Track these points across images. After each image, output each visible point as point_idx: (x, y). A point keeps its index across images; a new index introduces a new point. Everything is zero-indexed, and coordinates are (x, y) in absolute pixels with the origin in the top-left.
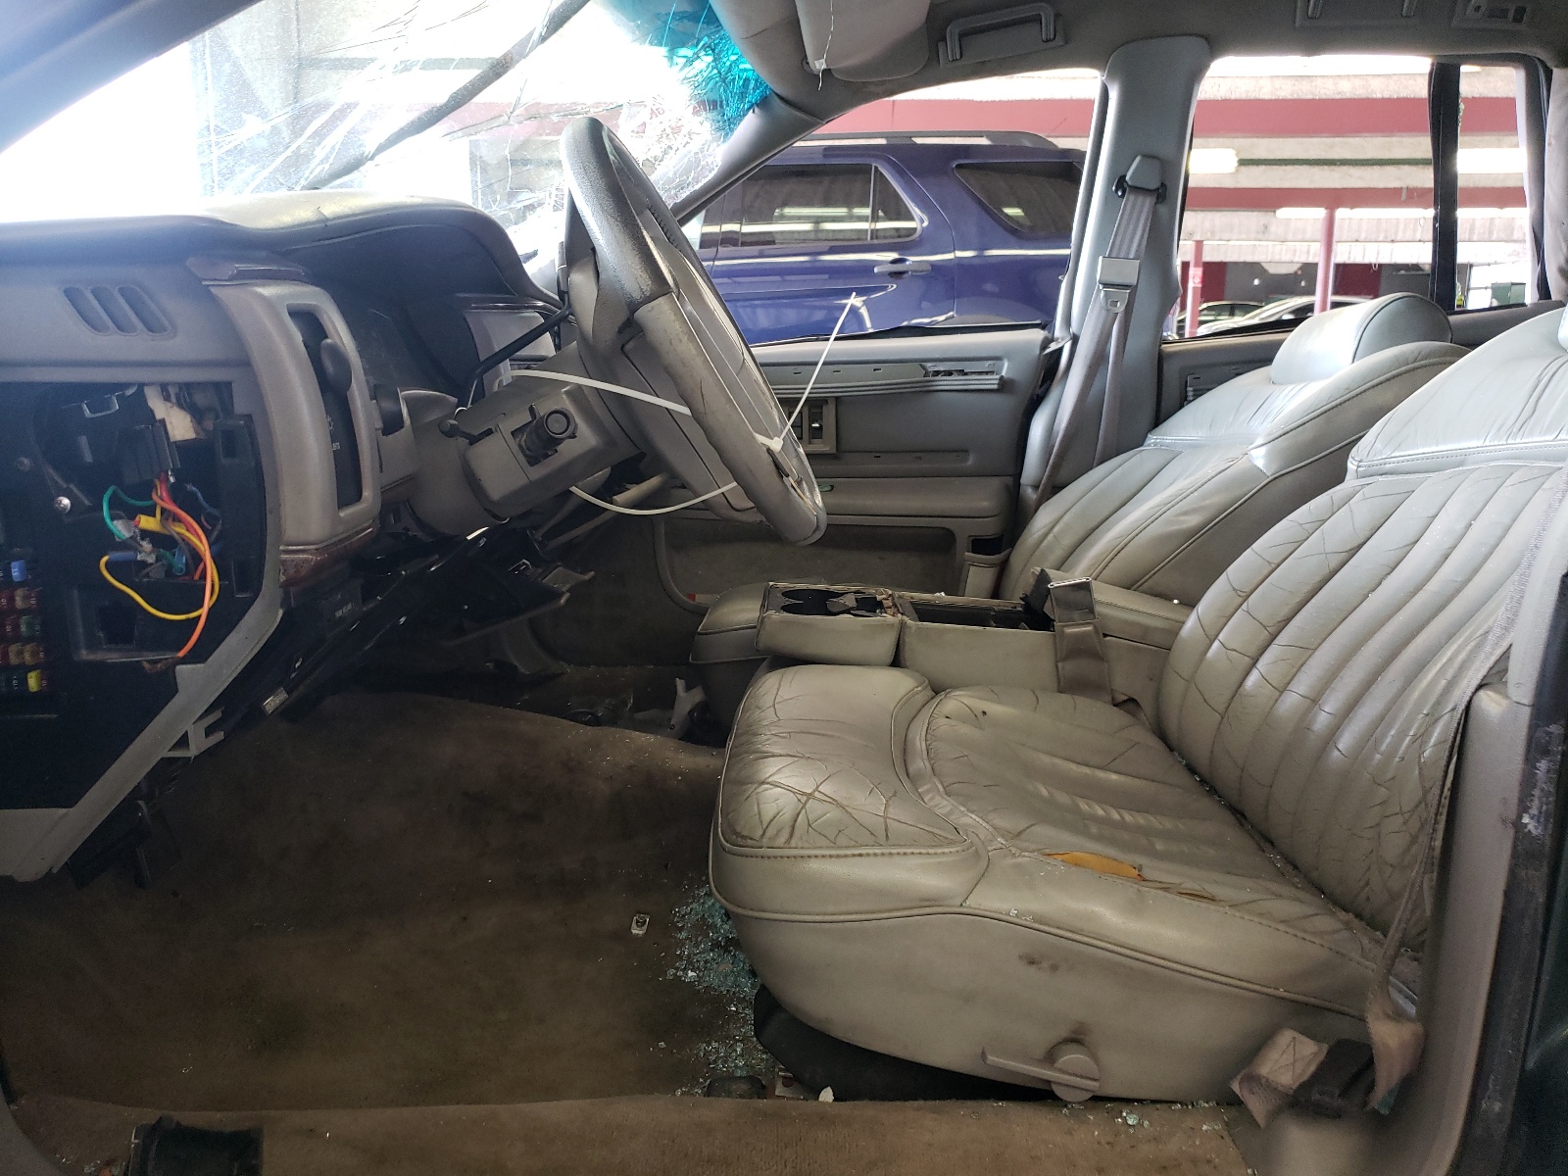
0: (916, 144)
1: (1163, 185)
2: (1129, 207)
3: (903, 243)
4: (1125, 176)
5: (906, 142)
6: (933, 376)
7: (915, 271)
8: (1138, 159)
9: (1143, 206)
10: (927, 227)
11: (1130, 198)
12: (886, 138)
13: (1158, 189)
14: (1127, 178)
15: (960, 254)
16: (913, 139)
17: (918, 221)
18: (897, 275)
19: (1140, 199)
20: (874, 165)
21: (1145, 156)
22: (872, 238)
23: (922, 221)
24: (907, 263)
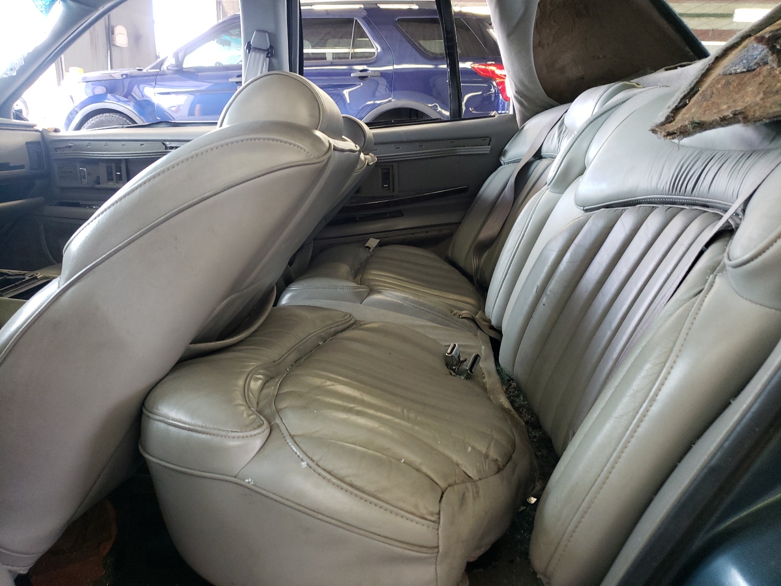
0: (379, 7)
1: (271, 47)
2: (252, 59)
3: (368, 60)
4: (250, 42)
5: (374, 6)
6: (170, 149)
7: (372, 76)
8: (255, 32)
9: (260, 57)
10: (380, 52)
11: (253, 54)
12: (363, 4)
13: (269, 49)
14: (251, 43)
15: (396, 67)
16: (378, 5)
17: (376, 48)
18: (362, 78)
19: (258, 55)
20: (355, 18)
21: (258, 31)
22: (351, 58)
23: (377, 49)
24: (368, 72)
